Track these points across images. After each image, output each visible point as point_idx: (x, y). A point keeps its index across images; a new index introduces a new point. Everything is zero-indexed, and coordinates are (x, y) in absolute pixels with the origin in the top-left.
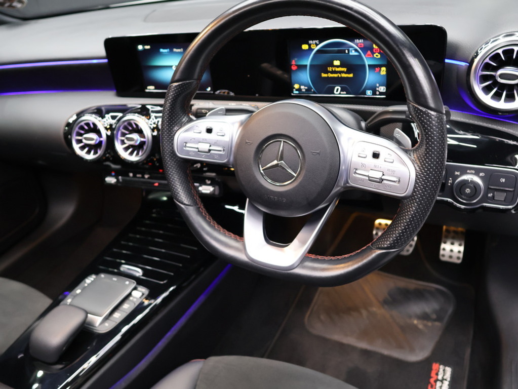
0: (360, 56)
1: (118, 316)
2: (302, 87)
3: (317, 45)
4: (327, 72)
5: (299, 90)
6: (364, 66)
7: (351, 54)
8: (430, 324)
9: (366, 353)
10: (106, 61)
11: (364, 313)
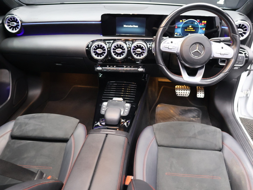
0: (198, 25)
2: (178, 34)
3: (185, 21)
4: (187, 29)
5: (177, 35)
6: (199, 28)
7: (195, 24)
8: (196, 119)
10: (101, 22)
11: (175, 118)
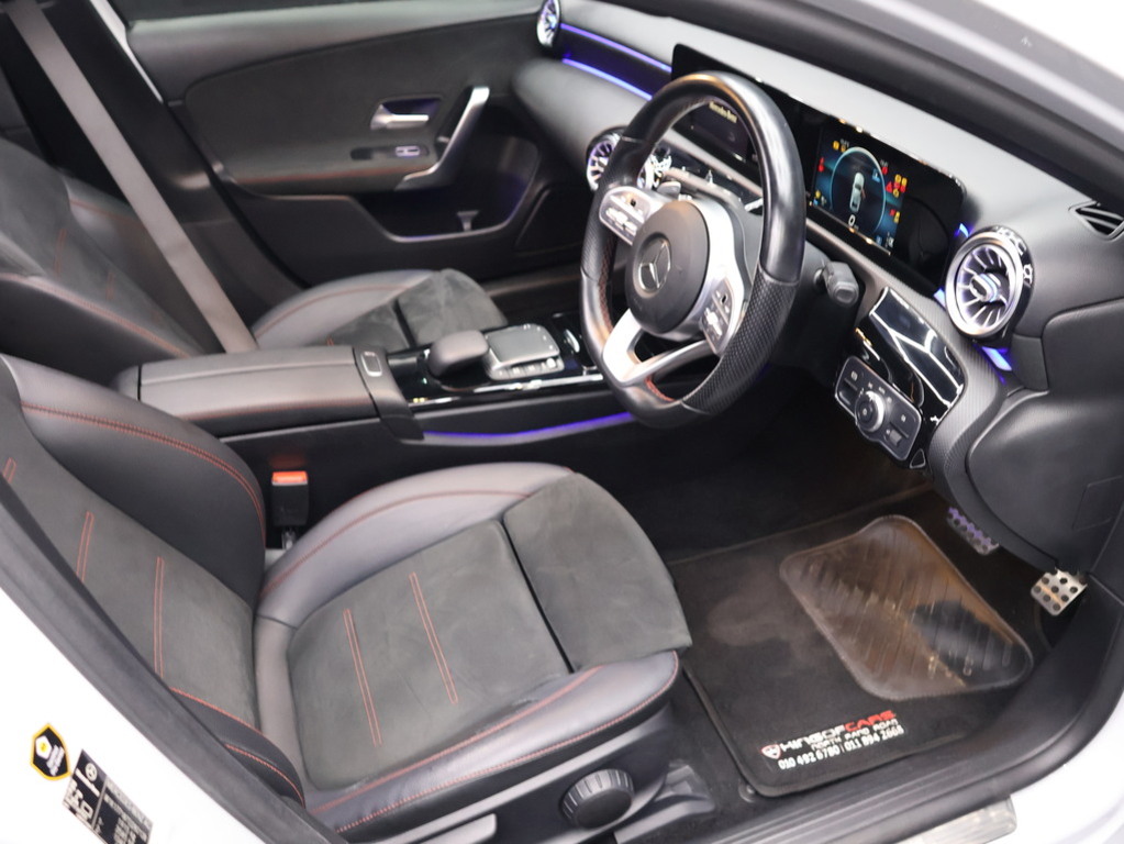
1: (517, 372)
2: (822, 199)
3: (846, 148)
5: (820, 201)
6: (882, 200)
8: (949, 675)
9: (820, 639)
11: (873, 599)
